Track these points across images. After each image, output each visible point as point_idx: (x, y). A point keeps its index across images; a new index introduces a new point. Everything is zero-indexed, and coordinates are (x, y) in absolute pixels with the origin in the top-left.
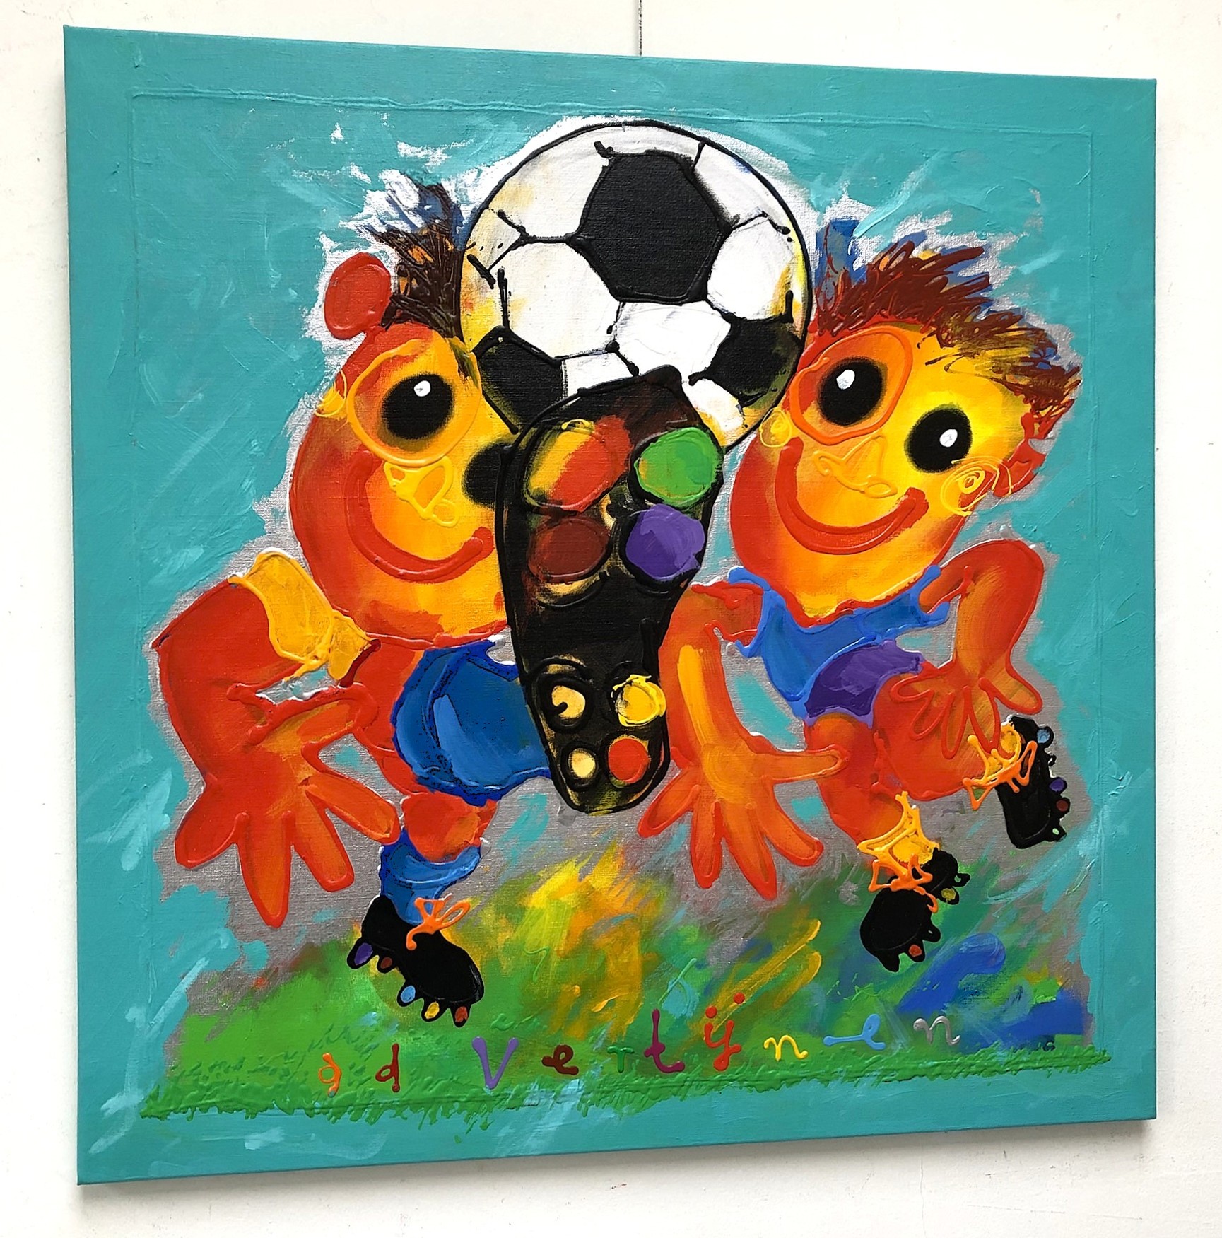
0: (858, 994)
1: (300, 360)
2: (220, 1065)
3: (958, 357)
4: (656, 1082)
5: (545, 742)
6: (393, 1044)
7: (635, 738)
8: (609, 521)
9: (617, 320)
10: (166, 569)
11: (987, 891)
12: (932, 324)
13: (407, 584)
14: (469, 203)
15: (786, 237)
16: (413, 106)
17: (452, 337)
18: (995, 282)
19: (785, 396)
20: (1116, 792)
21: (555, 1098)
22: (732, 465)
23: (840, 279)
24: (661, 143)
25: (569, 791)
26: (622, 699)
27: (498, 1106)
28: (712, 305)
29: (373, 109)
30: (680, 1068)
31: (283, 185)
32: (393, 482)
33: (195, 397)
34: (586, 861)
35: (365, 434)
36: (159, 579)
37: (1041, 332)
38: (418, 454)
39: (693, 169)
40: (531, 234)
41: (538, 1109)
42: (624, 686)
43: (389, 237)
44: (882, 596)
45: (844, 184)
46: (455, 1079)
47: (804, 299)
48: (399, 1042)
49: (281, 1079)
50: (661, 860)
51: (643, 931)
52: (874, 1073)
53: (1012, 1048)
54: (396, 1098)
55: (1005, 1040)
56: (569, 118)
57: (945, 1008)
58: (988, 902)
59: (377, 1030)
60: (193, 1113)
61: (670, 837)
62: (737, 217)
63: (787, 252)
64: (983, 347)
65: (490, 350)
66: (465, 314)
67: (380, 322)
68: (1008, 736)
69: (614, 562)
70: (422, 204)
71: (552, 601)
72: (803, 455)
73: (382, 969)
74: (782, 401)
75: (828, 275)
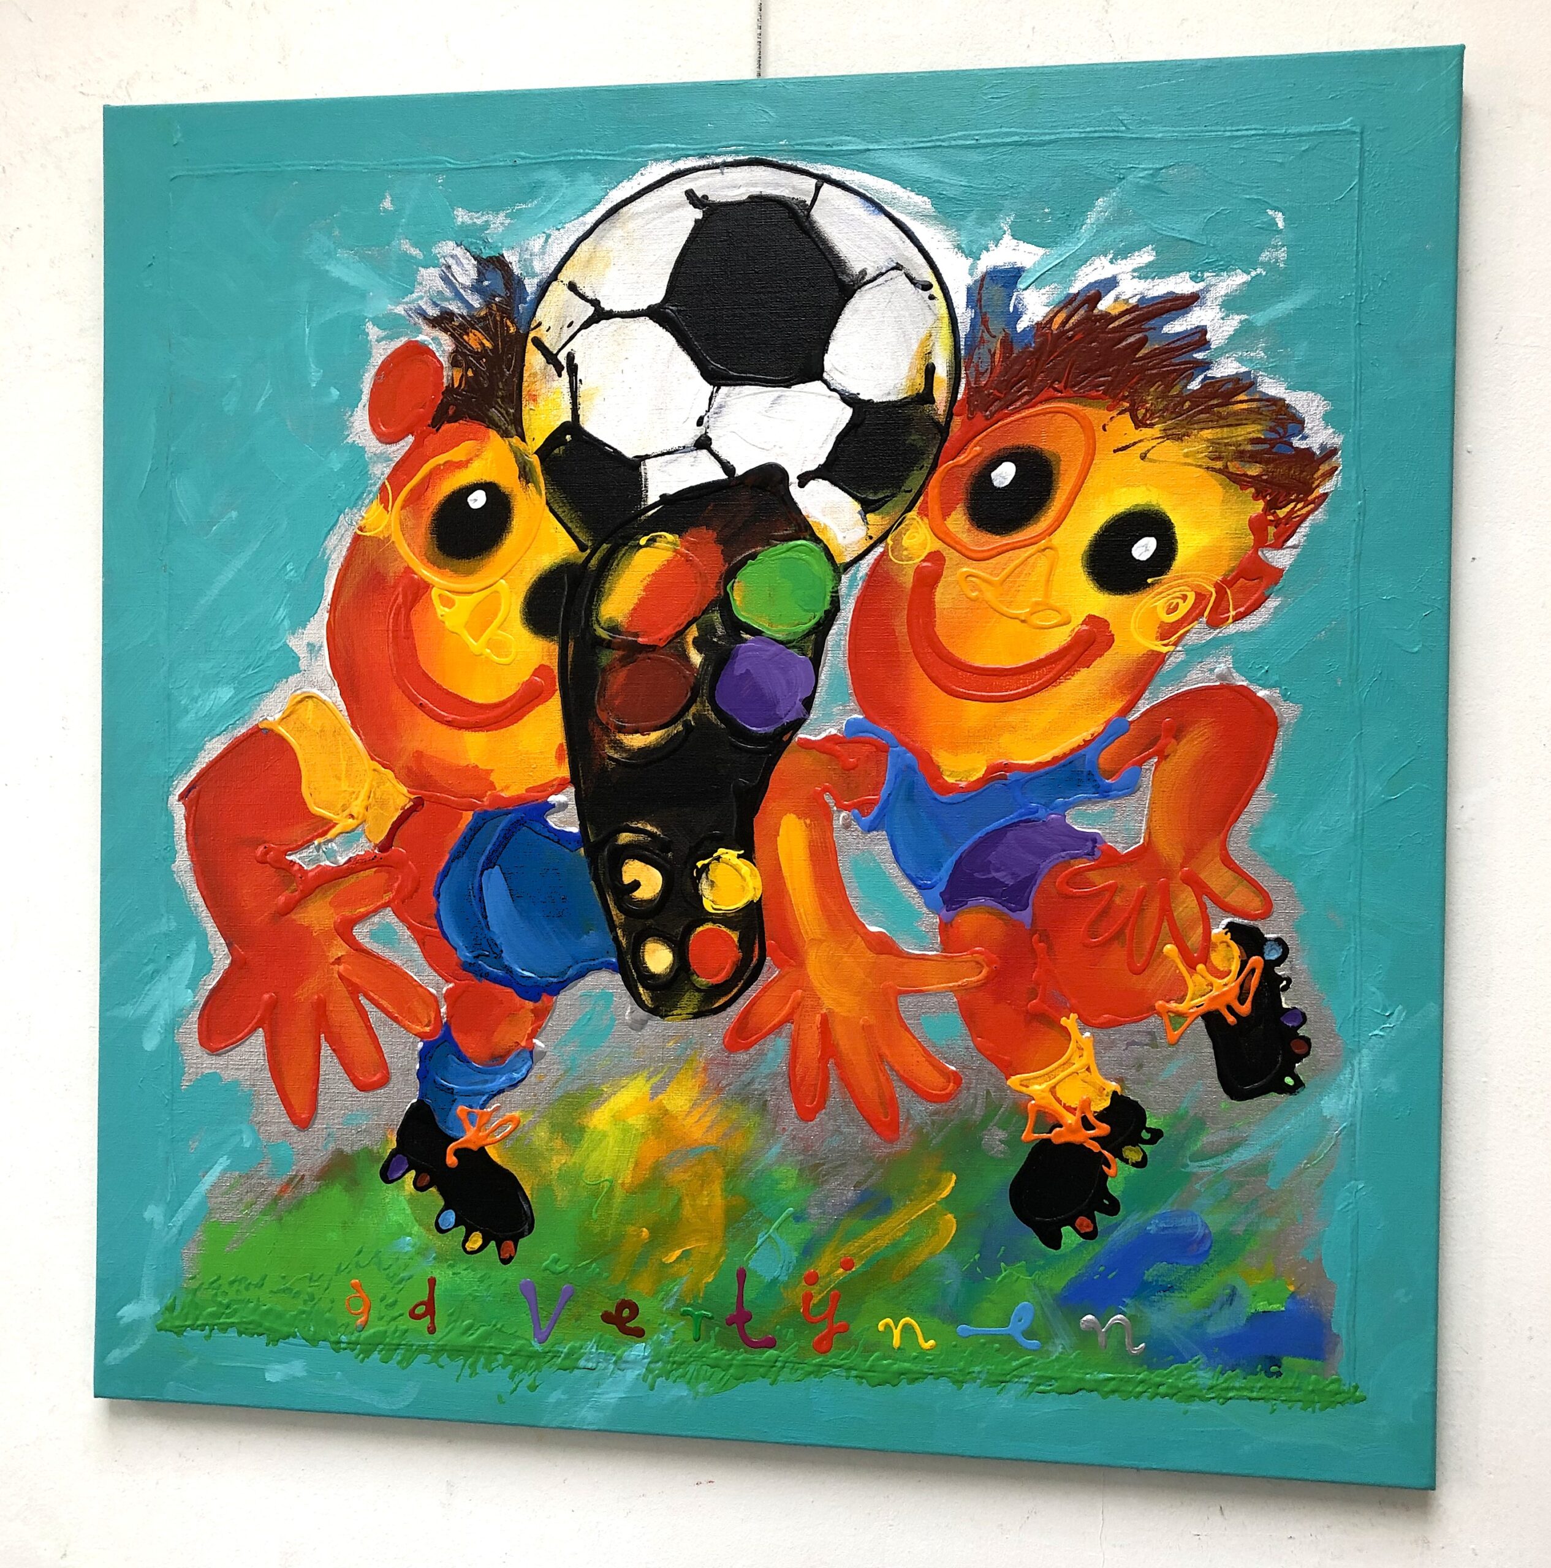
0: (1004, 1274)
1: (341, 469)
2: (240, 1281)
3: (1160, 440)
4: (740, 1358)
5: (613, 927)
6: (429, 1276)
7: (723, 928)
8: (696, 658)
9: (709, 408)
10: (194, 711)
11: (1188, 1154)
12: (1124, 398)
13: (456, 732)
14: (534, 275)
15: (926, 294)
16: (474, 164)
17: (512, 437)
18: (1216, 338)
19: (922, 498)
20: (1381, 1033)
21: (615, 1363)
22: (851, 588)
23: (998, 346)
24: (767, 184)
25: (641, 990)
26: (707, 878)
27: (548, 1364)
28: (829, 386)
29: (429, 171)
30: (770, 1343)
31: (327, 267)
32: (441, 610)
33: (227, 517)
34: (659, 1076)
35: (412, 555)
36: (186, 723)
37: (1280, 403)
38: (470, 577)
39: (808, 216)
40: (607, 308)
41: (595, 1373)
42: (709, 863)
43: (443, 321)
44: (1047, 757)
45: (1004, 223)
46: (499, 1326)
47: (949, 373)
48: (436, 1274)
49: (305, 1302)
50: (751, 1081)
51: (728, 1167)
52: (1025, 1380)
53: (1220, 1366)
54: (432, 1340)
55: (1209, 1355)
56: (655, 164)
57: (1124, 1304)
58: (1188, 1170)
59: (412, 1258)
60: (212, 1330)
61: (763, 1054)
63: (928, 314)
64: (1196, 426)
65: (556, 451)
66: (527, 408)
67: (429, 422)
68: (1221, 948)
69: (701, 709)
70: (479, 281)
71: (624, 755)
72: (945, 573)
73: (419, 1187)
74: (918, 504)
75: (982, 341)
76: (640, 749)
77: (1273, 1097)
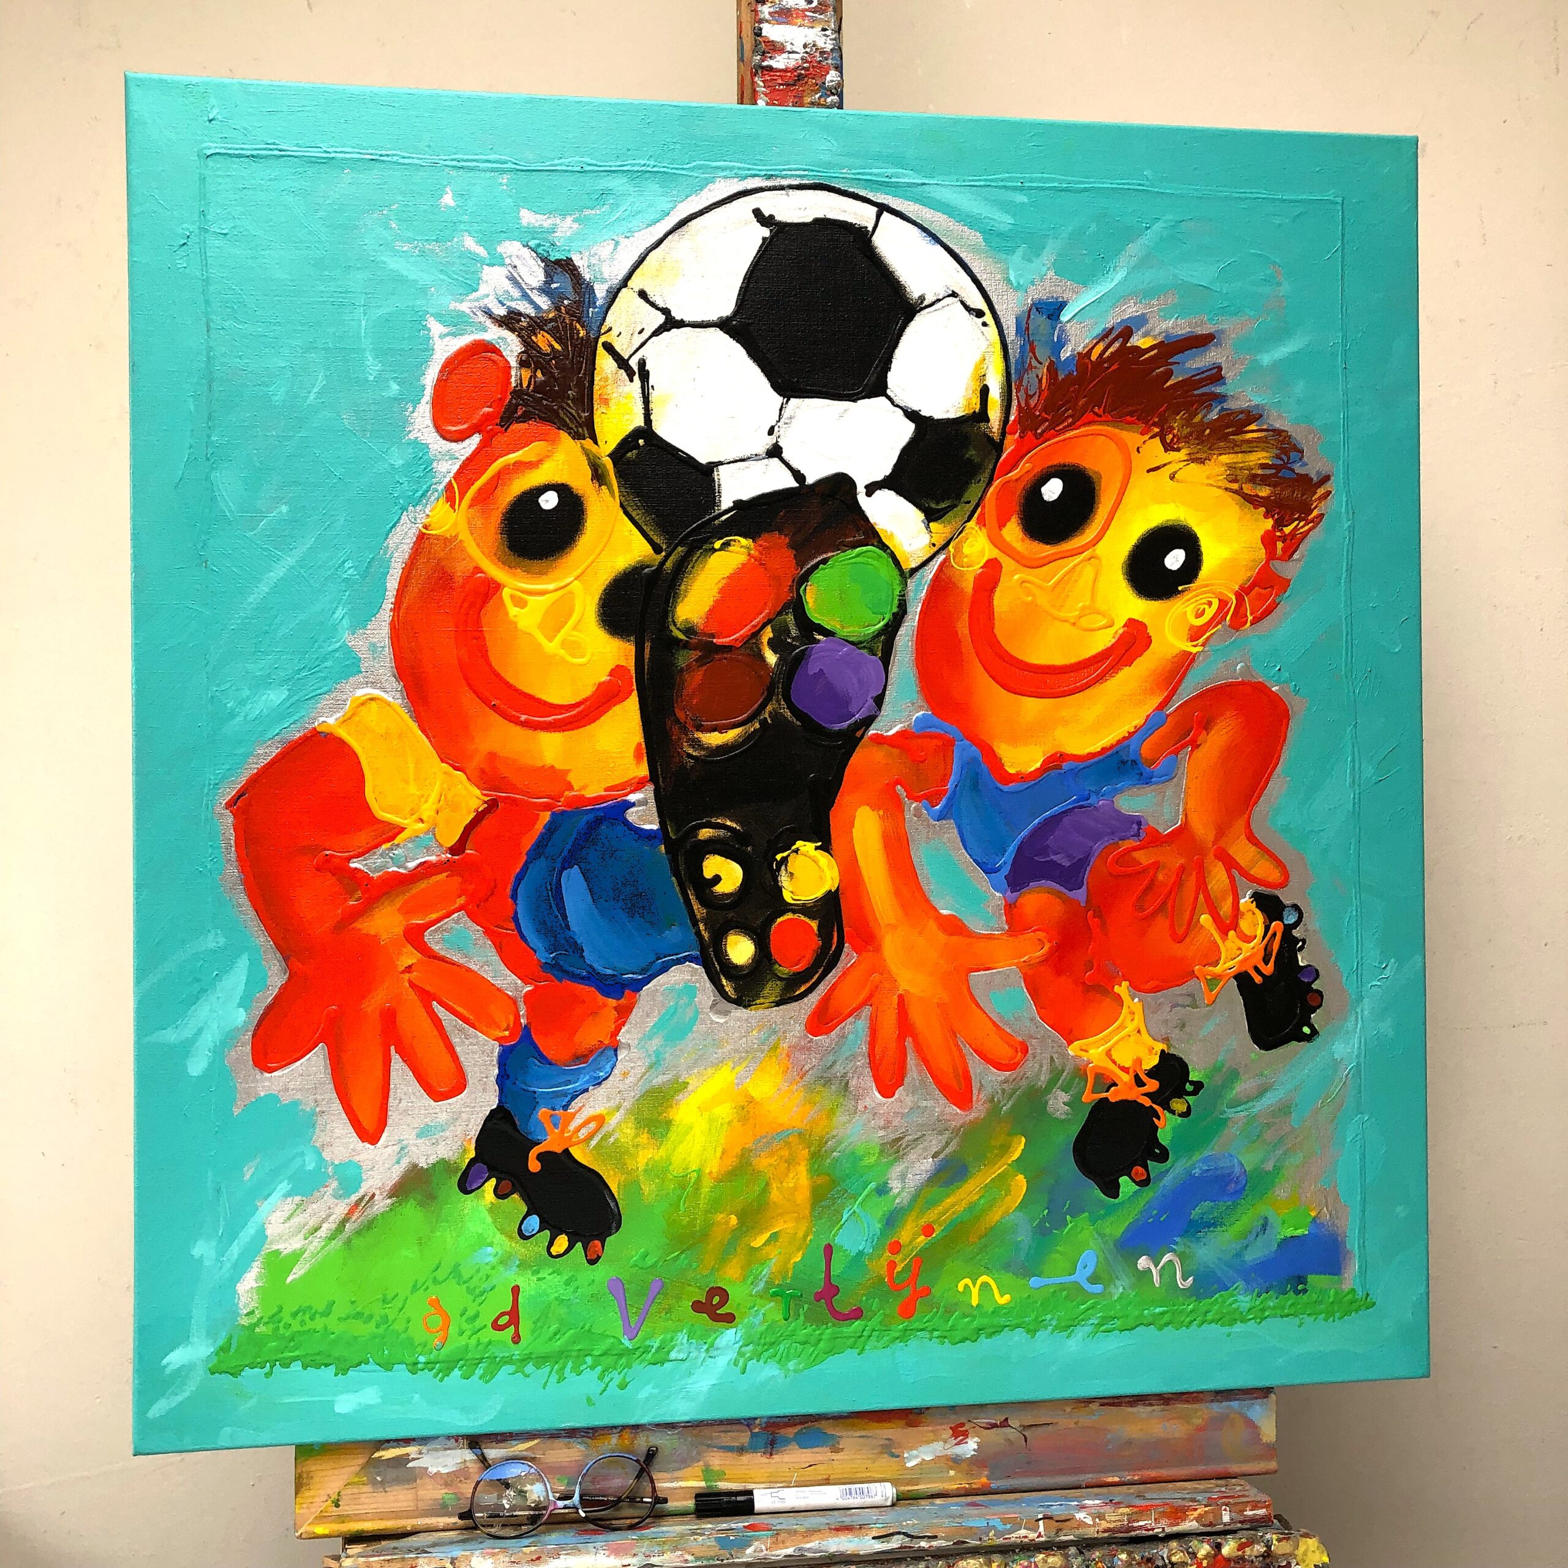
0: (1070, 1225)
1: (403, 465)
2: (304, 1311)
3: (1186, 463)
4: (828, 1331)
5: (695, 923)
6: (513, 1285)
7: (802, 918)
8: (771, 658)
9: (780, 419)
10: (243, 714)
11: (1225, 1101)
12: (1155, 424)
13: (529, 732)
14: (604, 281)
15: (981, 320)
16: (538, 166)
17: (584, 439)
19: (980, 509)
20: (1379, 983)
21: (707, 1350)
22: (918, 591)
23: (1045, 370)
24: (831, 209)
25: (724, 982)
26: (786, 870)
27: (639, 1360)
28: (893, 402)
29: (492, 170)
30: (857, 1314)
31: (384, 259)
32: (513, 611)
33: (277, 511)
34: (744, 1065)
35: (482, 555)
36: (234, 726)
37: (1285, 434)
38: (543, 577)
39: (870, 241)
40: (678, 318)
41: (687, 1364)
42: (789, 855)
43: (510, 321)
44: (1096, 747)
45: (1049, 258)
46: (587, 1328)
47: (1002, 395)
48: (521, 1282)
49: (377, 1327)
50: (834, 1062)
51: (813, 1149)
52: (1091, 1322)
53: (1257, 1290)
54: (517, 1351)
55: (1247, 1281)
56: (723, 181)
57: (1176, 1243)
58: (1226, 1116)
59: (493, 1268)
60: (272, 1367)
61: (843, 1036)
62: (922, 298)
63: (983, 338)
64: (1216, 452)
65: (629, 455)
67: (498, 421)
69: (777, 707)
70: (548, 282)
71: (703, 753)
72: (1002, 579)
73: (500, 1194)
74: (976, 515)
75: (1031, 367)
76: (719, 747)
77: (1294, 1044)
